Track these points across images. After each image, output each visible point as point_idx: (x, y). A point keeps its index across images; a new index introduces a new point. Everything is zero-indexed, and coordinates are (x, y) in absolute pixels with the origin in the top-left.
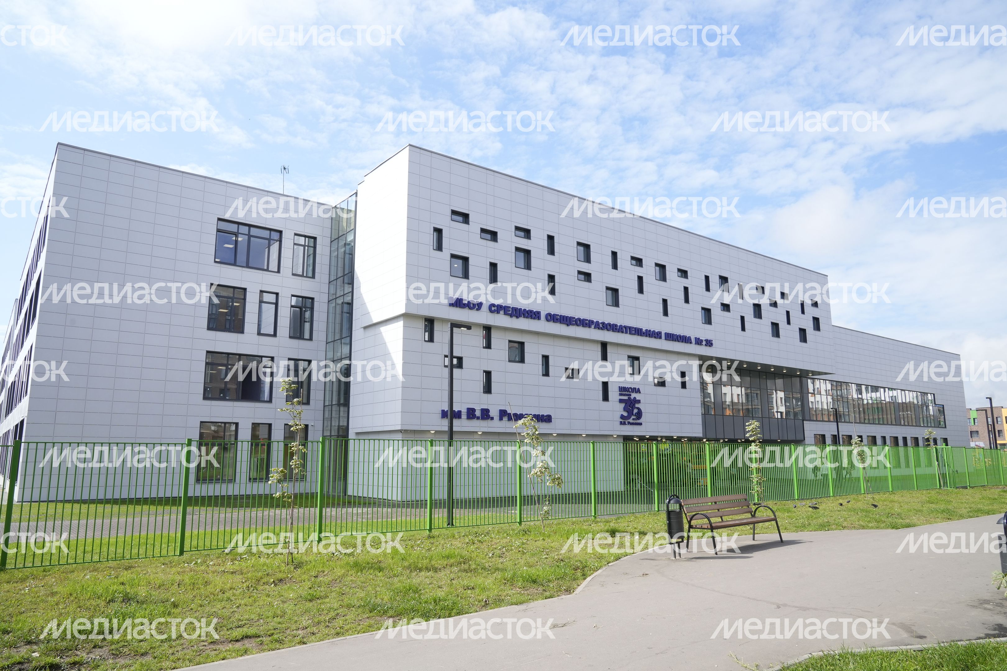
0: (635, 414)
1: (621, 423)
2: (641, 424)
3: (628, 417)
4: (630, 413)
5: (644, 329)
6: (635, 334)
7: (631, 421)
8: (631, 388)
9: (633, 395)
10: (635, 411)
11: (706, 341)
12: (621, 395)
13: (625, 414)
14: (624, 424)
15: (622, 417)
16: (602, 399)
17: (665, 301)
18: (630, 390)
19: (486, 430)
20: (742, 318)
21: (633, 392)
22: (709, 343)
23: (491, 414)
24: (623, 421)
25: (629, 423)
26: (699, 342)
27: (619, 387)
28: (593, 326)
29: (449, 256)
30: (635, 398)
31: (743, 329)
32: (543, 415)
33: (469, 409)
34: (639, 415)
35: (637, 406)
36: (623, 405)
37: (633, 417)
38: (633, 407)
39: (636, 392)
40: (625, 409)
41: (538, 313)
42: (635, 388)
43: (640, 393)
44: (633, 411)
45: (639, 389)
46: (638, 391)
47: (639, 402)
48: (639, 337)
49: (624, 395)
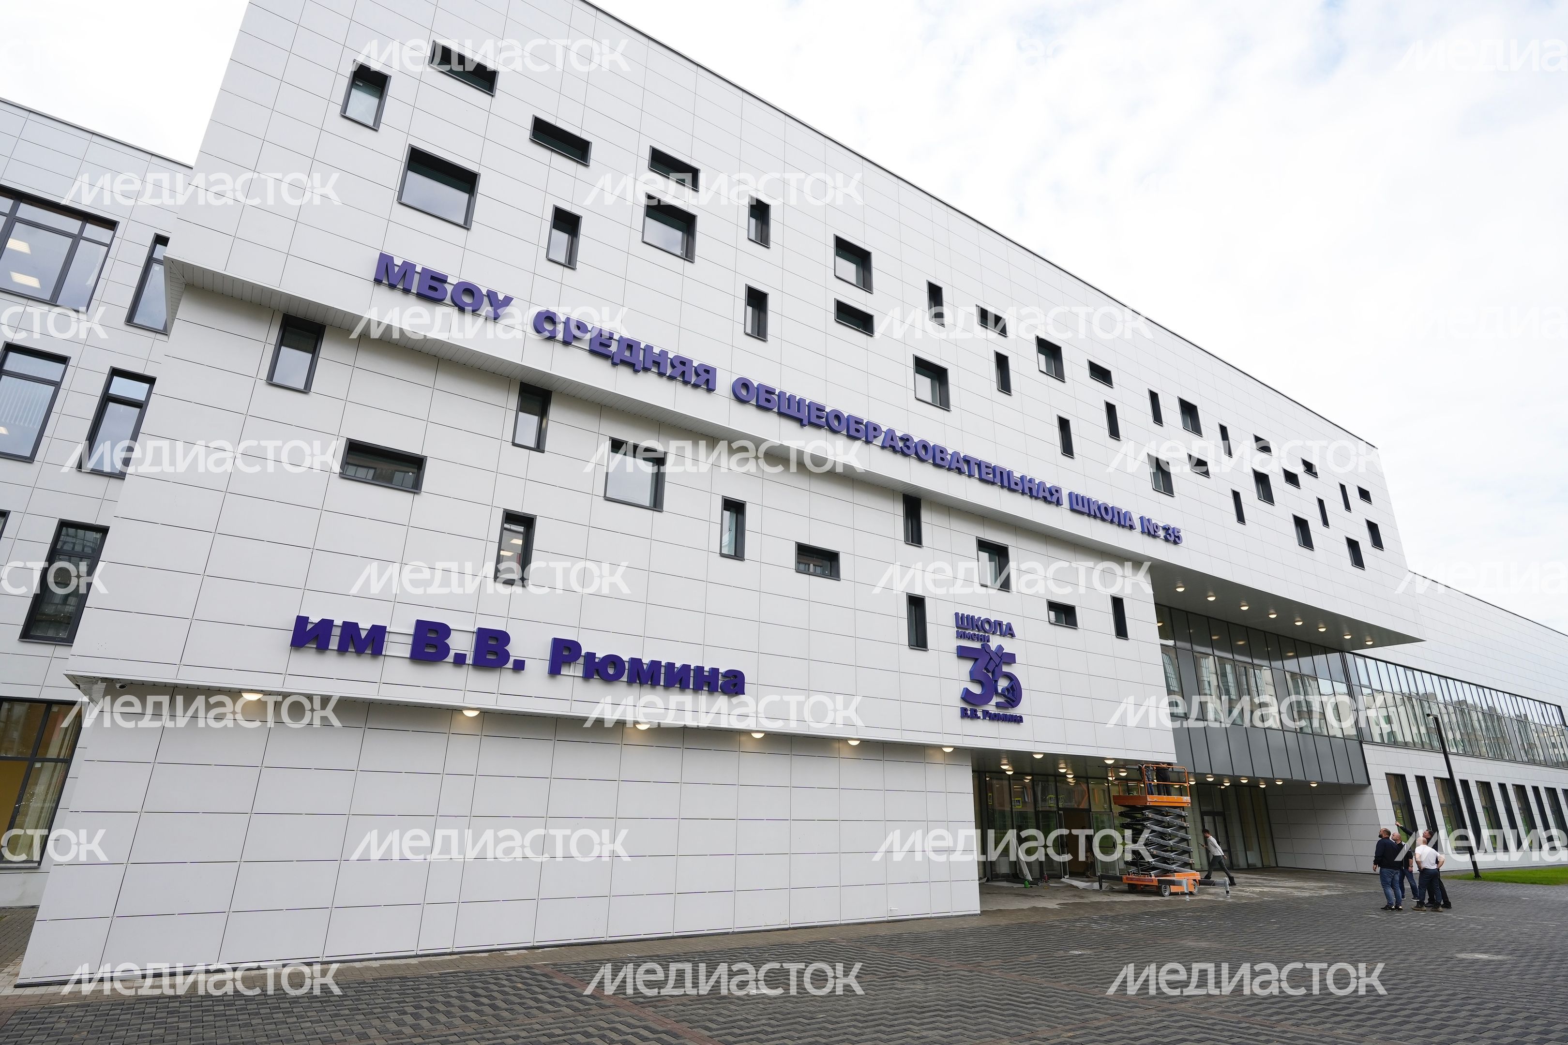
0: (1002, 690)
1: (964, 714)
2: (1018, 720)
3: (984, 699)
4: (990, 689)
5: (1017, 475)
6: (993, 483)
7: (991, 708)
8: (988, 621)
9: (995, 642)
10: (1003, 684)
11: (1166, 529)
12: (960, 636)
13: (976, 689)
14: (974, 716)
15: (967, 696)
16: (906, 641)
17: (1064, 424)
18: (987, 627)
19: (490, 703)
20: (1236, 495)
21: (994, 633)
22: (1172, 537)
23: (515, 650)
24: (969, 707)
25: (986, 714)
26: (1150, 530)
27: (957, 614)
28: (879, 441)
29: (402, 155)
30: (1000, 648)
31: (1241, 518)
32: (715, 671)
33: (422, 626)
34: (1013, 695)
35: (1005, 669)
36: (968, 665)
37: (995, 700)
38: (997, 672)
39: (1002, 634)
40: (974, 678)
41: (707, 371)
42: (1000, 624)
43: (1012, 635)
44: (996, 681)
45: (1009, 627)
46: (1009, 632)
47: (1011, 659)
48: (1005, 493)
49: (971, 638)
